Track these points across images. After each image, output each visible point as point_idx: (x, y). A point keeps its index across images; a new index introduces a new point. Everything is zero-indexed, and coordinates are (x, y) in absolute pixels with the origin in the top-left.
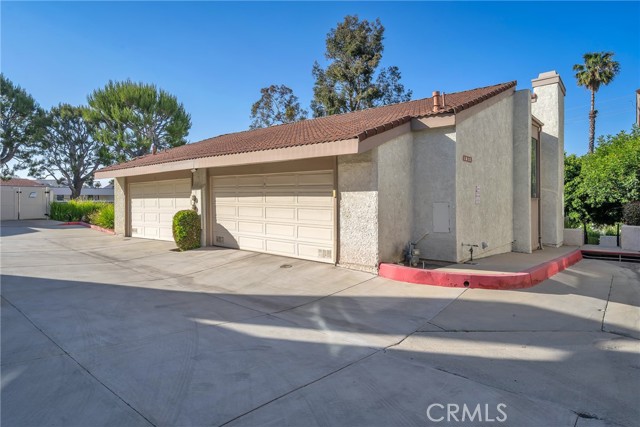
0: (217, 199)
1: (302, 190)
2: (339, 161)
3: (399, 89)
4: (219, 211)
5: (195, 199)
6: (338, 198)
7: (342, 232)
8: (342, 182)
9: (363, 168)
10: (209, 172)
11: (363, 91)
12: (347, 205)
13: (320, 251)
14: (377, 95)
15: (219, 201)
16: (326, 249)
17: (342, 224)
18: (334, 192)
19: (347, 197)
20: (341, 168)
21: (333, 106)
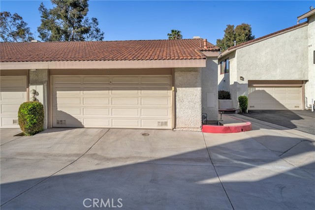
0: (58, 92)
1: (144, 87)
2: (175, 70)
3: (98, 31)
4: (59, 101)
5: (35, 93)
6: (175, 91)
7: (177, 110)
8: (177, 82)
9: (193, 75)
10: (50, 72)
11: (78, 28)
12: (181, 95)
13: (159, 122)
14: (86, 31)
15: (59, 94)
16: (164, 121)
17: (178, 106)
18: (173, 88)
19: (181, 91)
20: (176, 74)
21: (59, 33)
